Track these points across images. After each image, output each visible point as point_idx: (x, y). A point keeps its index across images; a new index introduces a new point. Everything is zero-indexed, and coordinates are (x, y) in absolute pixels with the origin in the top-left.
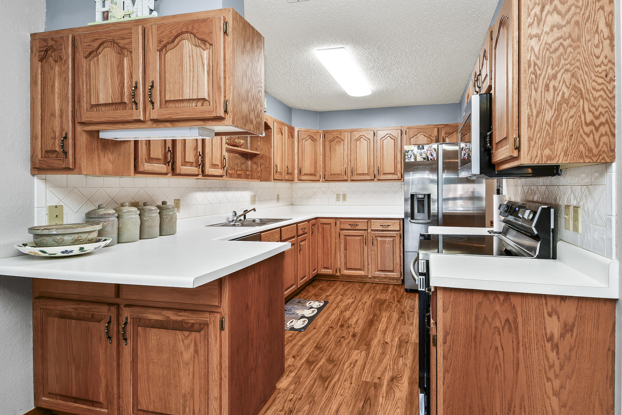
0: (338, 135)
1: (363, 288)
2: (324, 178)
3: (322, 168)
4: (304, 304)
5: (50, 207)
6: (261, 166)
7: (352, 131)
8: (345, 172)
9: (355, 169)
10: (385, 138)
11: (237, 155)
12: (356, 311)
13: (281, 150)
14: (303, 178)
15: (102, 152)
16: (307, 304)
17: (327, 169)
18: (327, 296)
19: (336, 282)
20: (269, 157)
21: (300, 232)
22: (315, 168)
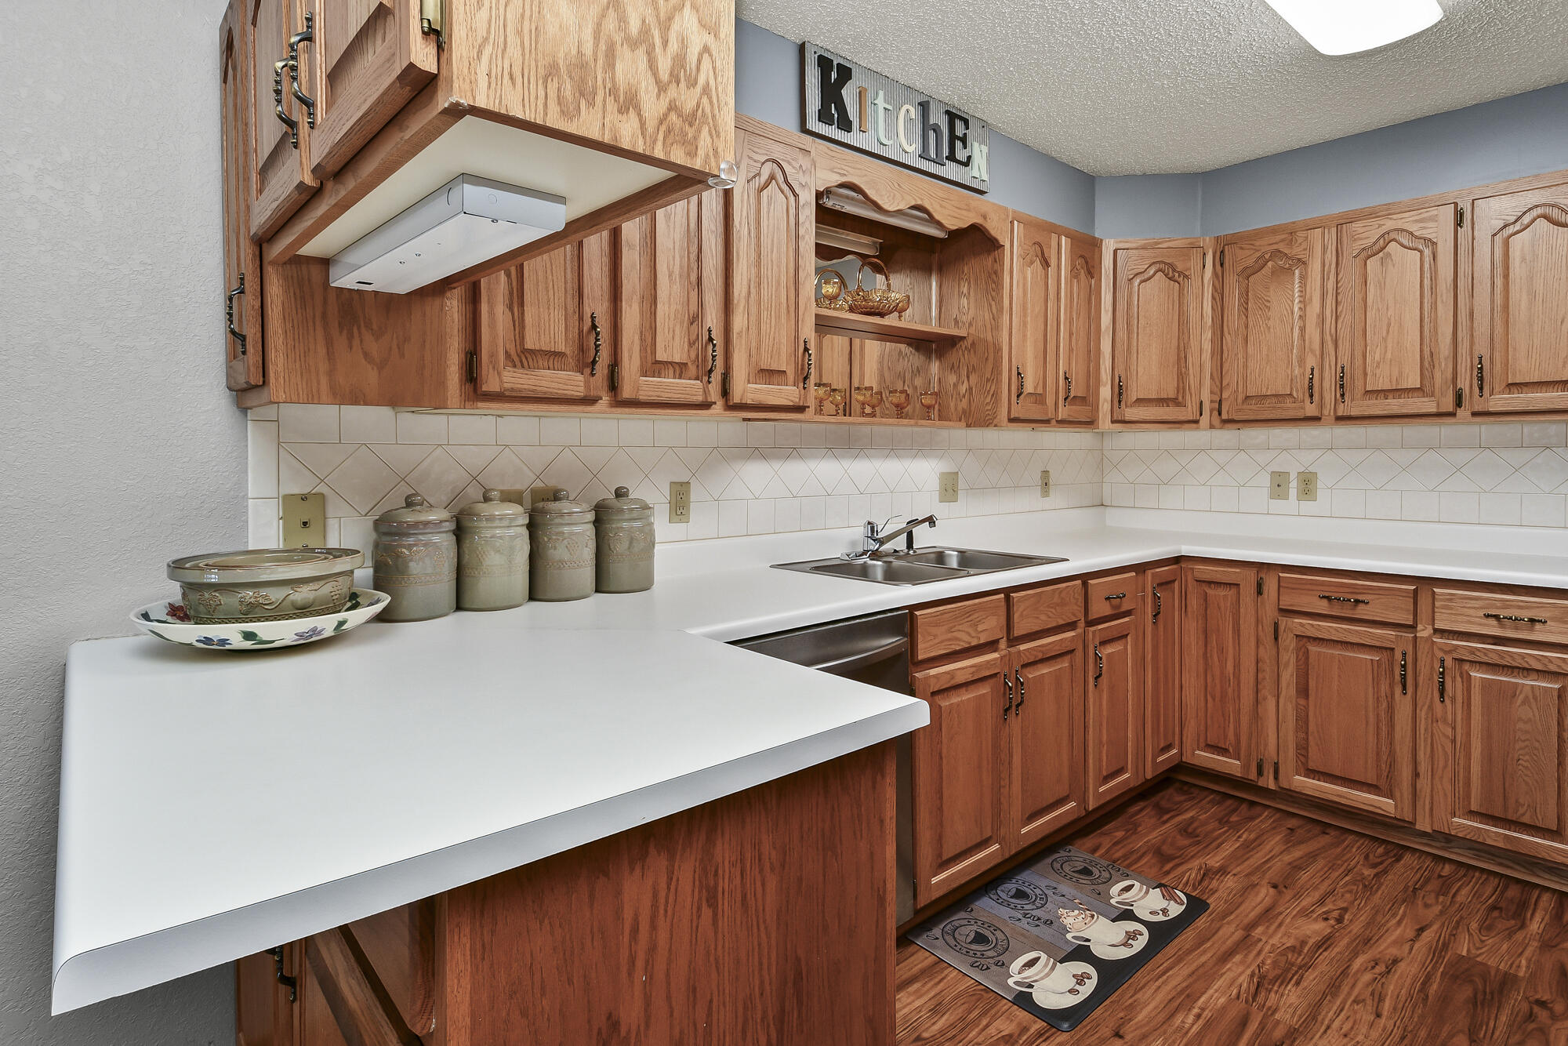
0: (1282, 247)
1: (1385, 872)
2: (1216, 413)
3: (1208, 376)
4: (1101, 888)
5: (288, 500)
6: (968, 377)
7: (1342, 223)
8: (1311, 387)
9: (1359, 373)
10: (1518, 227)
11: (903, 347)
12: (1335, 995)
13: (1042, 320)
14: (1131, 413)
15: (341, 332)
16: (1115, 889)
17: (1232, 378)
18: (1207, 874)
19: (1258, 809)
20: (994, 344)
21: (1100, 608)
22: (1182, 376)
